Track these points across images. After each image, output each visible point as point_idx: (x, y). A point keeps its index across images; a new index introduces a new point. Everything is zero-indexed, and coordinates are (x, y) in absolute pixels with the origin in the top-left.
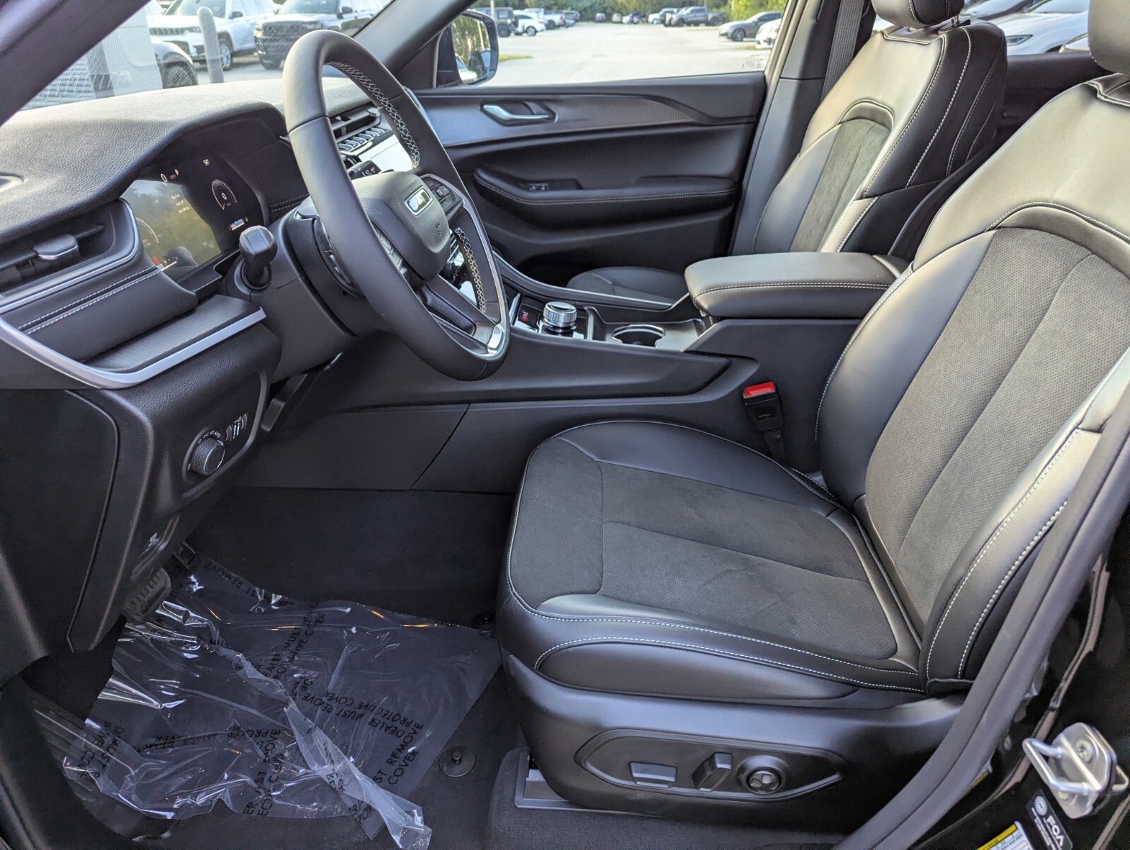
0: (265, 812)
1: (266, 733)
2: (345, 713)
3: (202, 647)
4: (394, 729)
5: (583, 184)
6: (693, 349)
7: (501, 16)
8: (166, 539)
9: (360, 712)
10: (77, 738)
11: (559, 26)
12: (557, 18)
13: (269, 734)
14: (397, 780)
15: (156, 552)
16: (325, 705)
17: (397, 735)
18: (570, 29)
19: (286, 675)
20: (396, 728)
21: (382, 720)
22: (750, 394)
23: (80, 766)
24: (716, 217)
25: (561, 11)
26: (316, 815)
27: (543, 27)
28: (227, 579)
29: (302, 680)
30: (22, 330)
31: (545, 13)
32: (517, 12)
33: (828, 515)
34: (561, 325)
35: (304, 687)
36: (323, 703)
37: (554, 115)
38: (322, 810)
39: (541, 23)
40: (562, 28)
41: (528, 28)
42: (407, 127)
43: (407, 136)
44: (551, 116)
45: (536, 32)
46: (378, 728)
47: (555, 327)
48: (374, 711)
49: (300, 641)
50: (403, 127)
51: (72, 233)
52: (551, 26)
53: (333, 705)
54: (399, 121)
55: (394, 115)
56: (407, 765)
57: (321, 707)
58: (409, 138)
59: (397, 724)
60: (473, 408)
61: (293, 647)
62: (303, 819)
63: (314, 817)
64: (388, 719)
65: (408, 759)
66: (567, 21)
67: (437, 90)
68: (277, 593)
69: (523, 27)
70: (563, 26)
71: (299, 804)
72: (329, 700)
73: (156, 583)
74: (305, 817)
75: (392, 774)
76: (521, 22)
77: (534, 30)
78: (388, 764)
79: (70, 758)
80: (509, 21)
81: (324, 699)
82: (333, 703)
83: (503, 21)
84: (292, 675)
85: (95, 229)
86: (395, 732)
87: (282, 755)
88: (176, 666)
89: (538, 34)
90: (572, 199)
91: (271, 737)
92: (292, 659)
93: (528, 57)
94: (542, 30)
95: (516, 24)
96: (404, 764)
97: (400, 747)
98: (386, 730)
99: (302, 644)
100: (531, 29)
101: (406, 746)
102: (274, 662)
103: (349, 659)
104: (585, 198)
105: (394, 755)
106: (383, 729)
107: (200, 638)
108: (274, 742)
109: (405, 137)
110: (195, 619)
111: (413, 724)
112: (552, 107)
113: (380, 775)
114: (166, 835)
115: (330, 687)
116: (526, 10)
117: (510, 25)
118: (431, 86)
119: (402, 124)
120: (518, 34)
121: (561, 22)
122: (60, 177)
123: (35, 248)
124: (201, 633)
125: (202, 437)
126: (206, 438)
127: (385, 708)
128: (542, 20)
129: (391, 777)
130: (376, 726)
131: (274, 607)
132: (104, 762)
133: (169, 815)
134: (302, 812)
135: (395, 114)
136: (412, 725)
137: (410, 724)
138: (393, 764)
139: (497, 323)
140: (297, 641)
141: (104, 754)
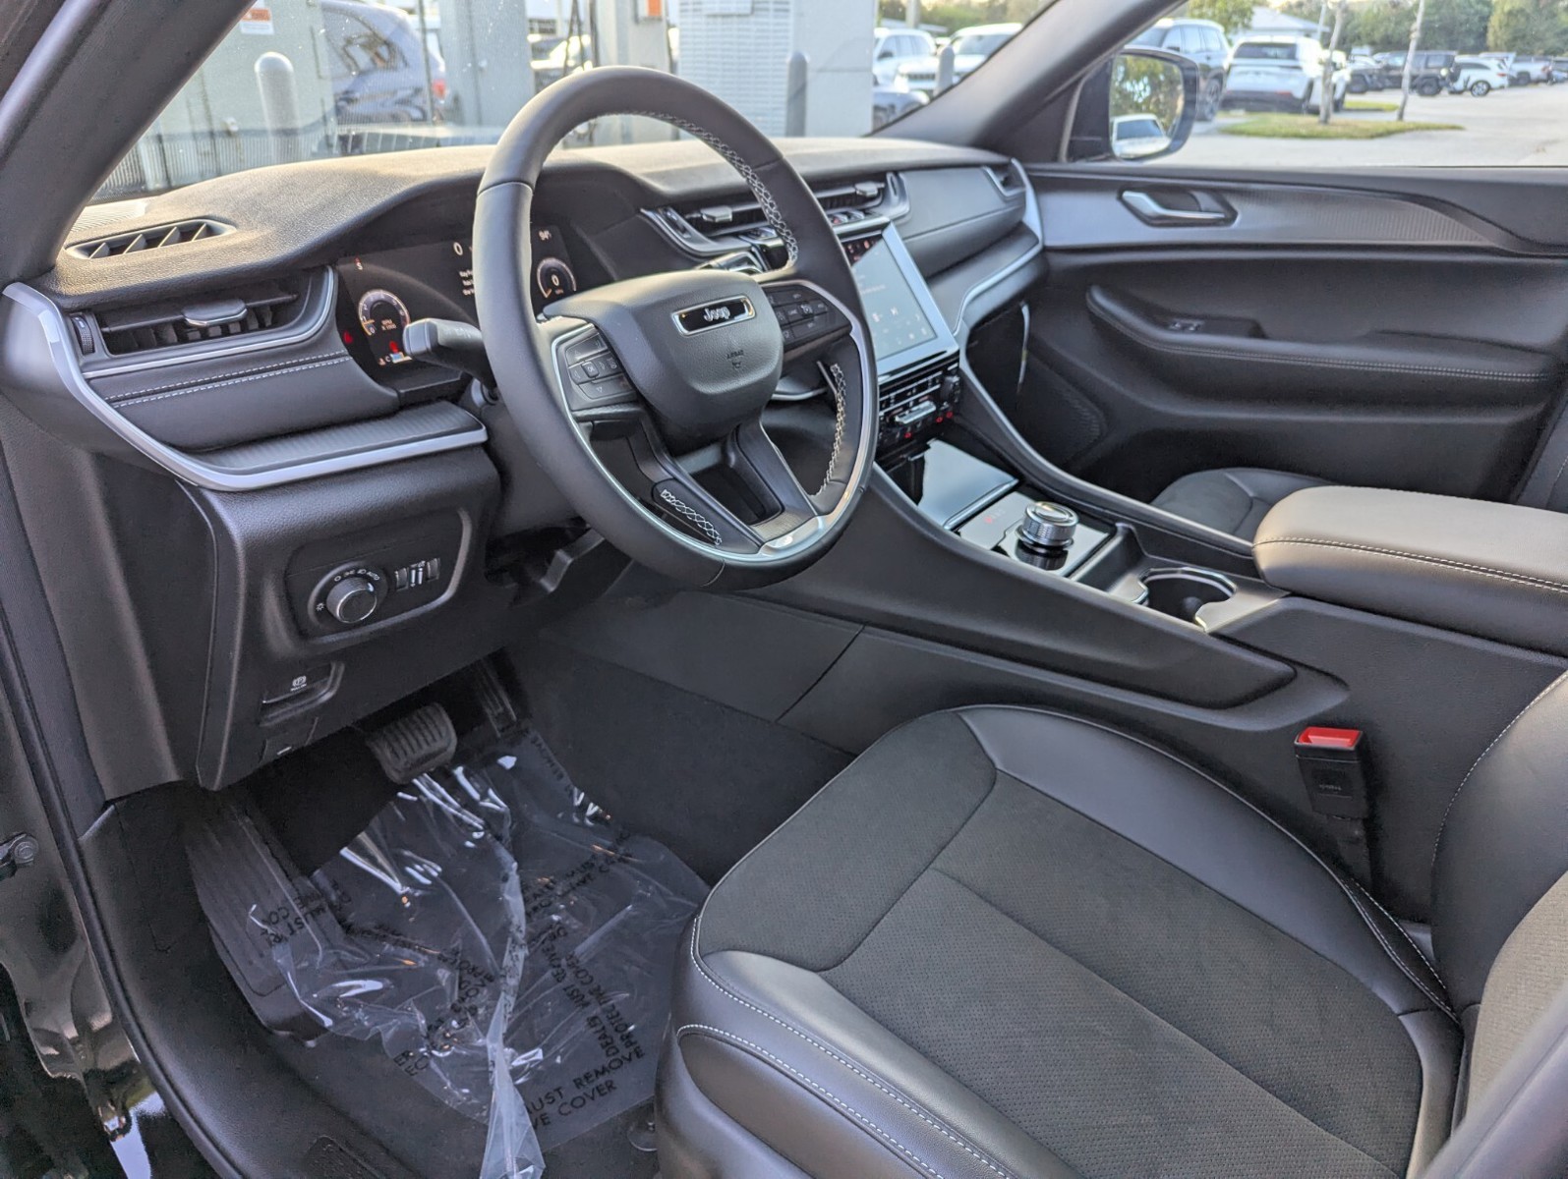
0: (415, 1071)
1: (480, 974)
2: (573, 992)
3: (485, 835)
4: (609, 1041)
5: (1266, 328)
6: (1225, 632)
7: (1431, 64)
8: (332, 687)
9: (588, 998)
10: (279, 887)
11: (1538, 81)
12: (1536, 69)
13: (481, 977)
14: (570, 1112)
15: (316, 700)
16: (560, 971)
17: (607, 1052)
18: (1557, 87)
19: (544, 912)
20: (612, 1042)
21: (605, 1022)
22: (1308, 740)
23: (263, 922)
24: (1504, 419)
25: (1549, 57)
26: (458, 1107)
27: (1505, 81)
28: (548, 765)
29: (558, 926)
30: (109, 402)
31: (1516, 61)
32: (1460, 59)
33: (1405, 1013)
34: (1044, 541)
35: (554, 937)
36: (559, 966)
37: (1233, 215)
38: (469, 1103)
39: (1503, 75)
40: (1542, 85)
41: (1476, 83)
42: (779, 209)
43: (779, 222)
44: (1229, 216)
45: (1489, 88)
46: (594, 1029)
47: (1037, 545)
48: (604, 1006)
49: (589, 876)
50: (774, 210)
51: (245, 299)
52: (1521, 80)
53: (568, 974)
54: (768, 201)
55: (761, 191)
56: (593, 1098)
57: (555, 971)
58: (782, 225)
59: (617, 1038)
60: (870, 633)
61: (574, 880)
62: (444, 1103)
63: (455, 1107)
64: (613, 1024)
65: (599, 1091)
66: (1555, 73)
67: (1065, 166)
68: (596, 804)
69: (1466, 82)
70: (1545, 81)
71: (451, 1081)
72: (569, 965)
73: (434, 740)
74: (447, 1102)
75: (570, 1101)
76: (1464, 74)
77: (1485, 87)
78: (574, 1084)
79: (261, 906)
80: (1444, 72)
81: (564, 962)
82: (570, 973)
83: (1434, 71)
84: (550, 914)
85: (285, 298)
86: (608, 1045)
87: (476, 1009)
88: (446, 848)
89: (1491, 93)
90: (1241, 351)
91: (481, 980)
92: (565, 895)
93: (1454, 128)
94: (1502, 87)
95: (1454, 77)
96: (591, 1094)
97: (600, 1069)
98: (600, 1038)
99: (588, 881)
100: (1480, 85)
101: (609, 1072)
102: (546, 890)
103: (624, 924)
104: (1262, 353)
105: (587, 1077)
106: (598, 1035)
107: (487, 827)
108: (480, 989)
109: (776, 223)
110: (494, 802)
111: (635, 1046)
112: (1235, 204)
113: (556, 1095)
114: (311, 1044)
115: (579, 949)
116: (1483, 55)
117: (1443, 79)
118: (1055, 159)
119: (772, 205)
120: (1454, 92)
121: (1544, 77)
122: (267, 231)
123: (183, 311)
124: (491, 819)
125: (341, 574)
126: (350, 576)
127: (618, 1008)
128: (1506, 71)
129: (566, 1103)
130: (592, 1027)
131: (588, 822)
132: (295, 927)
133: (328, 1022)
134: (449, 1093)
135: (763, 190)
136: (632, 1048)
137: (632, 1044)
138: (578, 1087)
139: (821, 514)
140: (587, 872)
141: (299, 918)
